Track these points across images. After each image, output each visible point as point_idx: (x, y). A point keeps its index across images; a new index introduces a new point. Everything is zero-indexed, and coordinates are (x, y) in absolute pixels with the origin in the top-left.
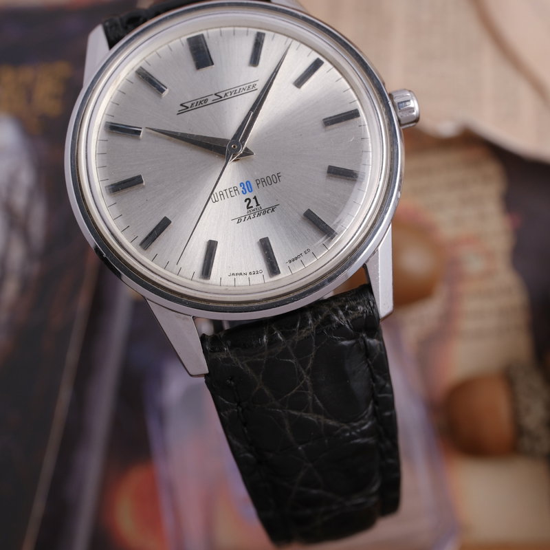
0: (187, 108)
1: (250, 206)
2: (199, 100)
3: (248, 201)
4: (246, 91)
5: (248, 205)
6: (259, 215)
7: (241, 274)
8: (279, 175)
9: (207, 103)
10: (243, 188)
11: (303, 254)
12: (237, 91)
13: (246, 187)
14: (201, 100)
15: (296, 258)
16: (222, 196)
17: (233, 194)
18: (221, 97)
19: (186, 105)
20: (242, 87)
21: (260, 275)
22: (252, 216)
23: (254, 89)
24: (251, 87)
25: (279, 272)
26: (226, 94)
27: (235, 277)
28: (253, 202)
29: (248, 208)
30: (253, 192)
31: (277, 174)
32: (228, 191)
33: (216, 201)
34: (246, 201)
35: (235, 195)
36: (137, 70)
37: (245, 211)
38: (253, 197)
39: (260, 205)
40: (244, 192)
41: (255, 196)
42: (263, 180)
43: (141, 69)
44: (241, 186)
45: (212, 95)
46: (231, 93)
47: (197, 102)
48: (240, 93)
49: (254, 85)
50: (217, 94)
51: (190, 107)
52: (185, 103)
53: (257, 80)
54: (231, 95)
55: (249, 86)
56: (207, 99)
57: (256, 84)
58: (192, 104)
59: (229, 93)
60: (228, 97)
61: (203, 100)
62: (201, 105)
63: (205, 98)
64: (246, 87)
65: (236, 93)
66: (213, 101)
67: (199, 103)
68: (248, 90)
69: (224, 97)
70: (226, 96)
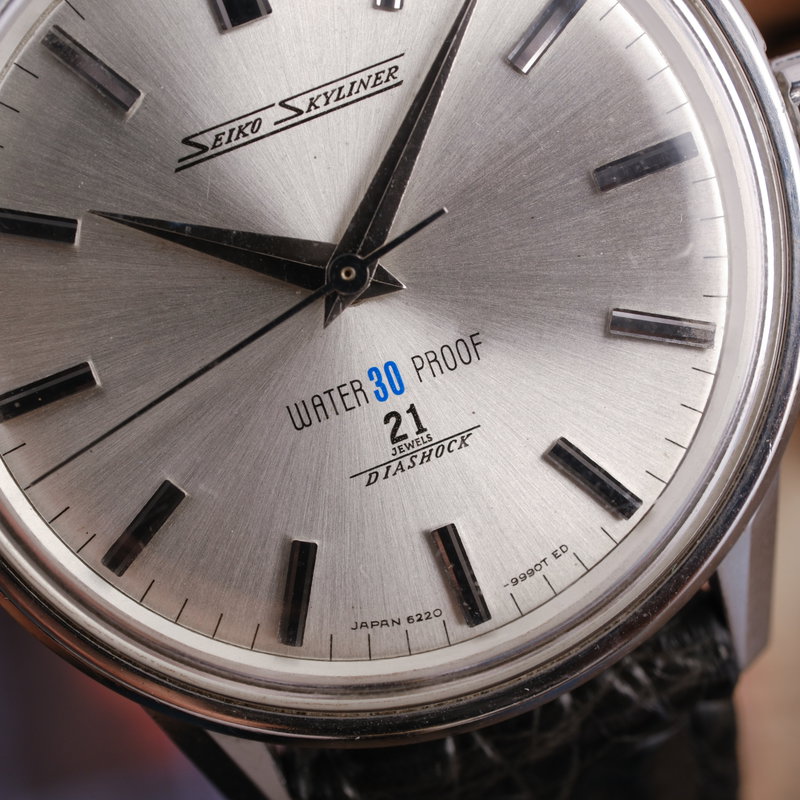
0: (204, 149)
1: (399, 433)
2: (235, 125)
3: (393, 420)
4: (370, 90)
5: (395, 430)
6: (426, 457)
7: (384, 623)
8: (476, 340)
9: (261, 132)
10: (379, 383)
11: (551, 559)
12: (345, 91)
13: (385, 380)
14: (243, 122)
15: (531, 572)
16: (320, 409)
17: (350, 400)
18: (300, 112)
19: (199, 140)
20: (357, 78)
21: (436, 623)
22: (406, 462)
23: (392, 82)
24: (384, 77)
25: (489, 617)
26: (312, 103)
27: (370, 631)
28: (408, 422)
29: (394, 439)
30: (405, 393)
31: (471, 337)
32: (335, 395)
33: (304, 425)
34: (387, 420)
35: (356, 405)
36: (47, 36)
37: (386, 450)
38: (408, 407)
39: (426, 430)
40: (382, 395)
41: (412, 405)
42: (431, 357)
43: (57, 33)
44: (371, 378)
45: (273, 105)
46: (328, 99)
47: (231, 131)
48: (354, 97)
49: (393, 70)
50: (289, 103)
51: (210, 146)
52: (196, 135)
53: (402, 55)
54: (327, 103)
55: (377, 74)
56: (260, 119)
57: (396, 68)
58: (217, 136)
59: (323, 99)
60: (318, 111)
61: (247, 125)
62: (243, 140)
63: (252, 118)
64: (370, 77)
65: (341, 96)
66: (276, 123)
67: (235, 133)
68: (375, 85)
69: (309, 110)
70: (313, 108)
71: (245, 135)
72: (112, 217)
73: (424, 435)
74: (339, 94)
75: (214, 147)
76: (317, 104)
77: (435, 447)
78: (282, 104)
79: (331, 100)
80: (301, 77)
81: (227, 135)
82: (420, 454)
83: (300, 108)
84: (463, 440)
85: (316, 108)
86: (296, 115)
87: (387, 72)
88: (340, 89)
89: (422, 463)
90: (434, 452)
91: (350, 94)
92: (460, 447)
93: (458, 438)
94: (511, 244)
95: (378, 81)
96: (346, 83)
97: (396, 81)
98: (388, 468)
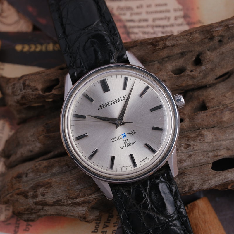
4: (122, 100)
6: (129, 145)
7: (124, 167)
8: (135, 131)
11: (145, 159)
13: (124, 136)
15: (143, 161)
16: (115, 139)
17: (119, 138)
20: (120, 98)
21: (130, 167)
23: (124, 99)
25: (137, 166)
27: (122, 168)
28: (127, 141)
29: (125, 143)
30: (126, 137)
32: (117, 137)
33: (113, 141)
34: (124, 141)
36: (84, 94)
37: (124, 145)
38: (127, 139)
39: (129, 142)
40: (123, 138)
42: (130, 133)
44: (122, 135)
47: (105, 105)
48: (120, 101)
51: (102, 107)
52: (101, 105)
53: (126, 95)
54: (117, 101)
58: (103, 105)
63: (108, 103)
64: (122, 98)
66: (110, 104)
71: (107, 105)
72: (90, 116)
76: (115, 101)
78: (111, 102)
80: (114, 98)
84: (134, 143)
86: (113, 103)
89: (128, 146)
90: (130, 145)
98: (124, 147)
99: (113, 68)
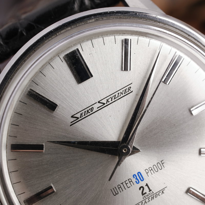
0: (78, 118)
1: (144, 192)
2: (86, 110)
3: (142, 189)
4: (124, 95)
6: (153, 198)
8: (163, 162)
9: (94, 111)
10: (136, 179)
13: (138, 178)
14: (88, 109)
16: (120, 189)
17: (129, 185)
18: (104, 104)
19: (76, 116)
20: (119, 92)
22: (147, 200)
23: (130, 91)
26: (107, 101)
28: (146, 188)
29: (143, 194)
30: (144, 180)
31: (161, 161)
32: (124, 184)
33: (116, 194)
34: (140, 189)
35: (131, 186)
36: (28, 92)
37: (141, 198)
38: (146, 184)
39: (151, 190)
40: (138, 182)
41: (147, 184)
42: (150, 169)
43: (31, 91)
44: (134, 177)
45: (96, 103)
46: (112, 99)
47: (85, 112)
48: (119, 97)
49: (130, 88)
50: (101, 102)
51: (79, 117)
52: (75, 114)
53: (132, 83)
54: (112, 100)
55: (125, 90)
56: (93, 107)
57: (130, 87)
58: (81, 114)
59: (110, 99)
60: (109, 103)
61: (89, 109)
62: (89, 114)
63: (90, 107)
64: (123, 91)
65: (116, 98)
66: (98, 108)
67: (86, 112)
68: (125, 93)
69: (107, 103)
70: (108, 102)
71: (89, 113)
72: (54, 142)
73: (151, 192)
74: (115, 97)
75: (81, 117)
76: (109, 101)
77: (155, 195)
78: (99, 102)
79: (113, 99)
80: (103, 94)
81: (84, 113)
82: (151, 198)
83: (104, 103)
84: (163, 192)
85: (109, 102)
86: (103, 105)
87: (128, 89)
88: (115, 95)
89: (151, 200)
90: (155, 197)
91: (118, 97)
92: (162, 194)
93: (161, 191)
94: (169, 133)
95: (126, 92)
96: (116, 94)
97: (131, 91)
98: (142, 203)
99: (93, 20)
